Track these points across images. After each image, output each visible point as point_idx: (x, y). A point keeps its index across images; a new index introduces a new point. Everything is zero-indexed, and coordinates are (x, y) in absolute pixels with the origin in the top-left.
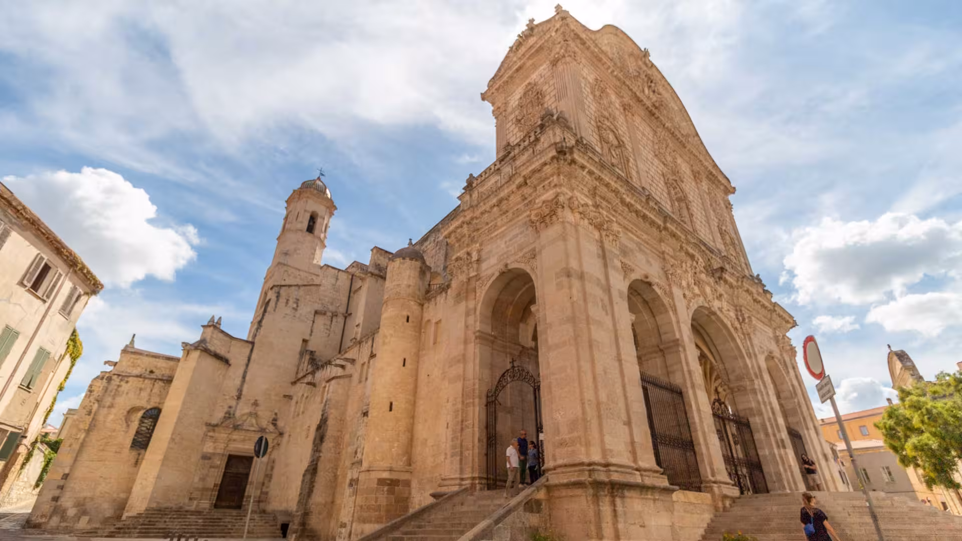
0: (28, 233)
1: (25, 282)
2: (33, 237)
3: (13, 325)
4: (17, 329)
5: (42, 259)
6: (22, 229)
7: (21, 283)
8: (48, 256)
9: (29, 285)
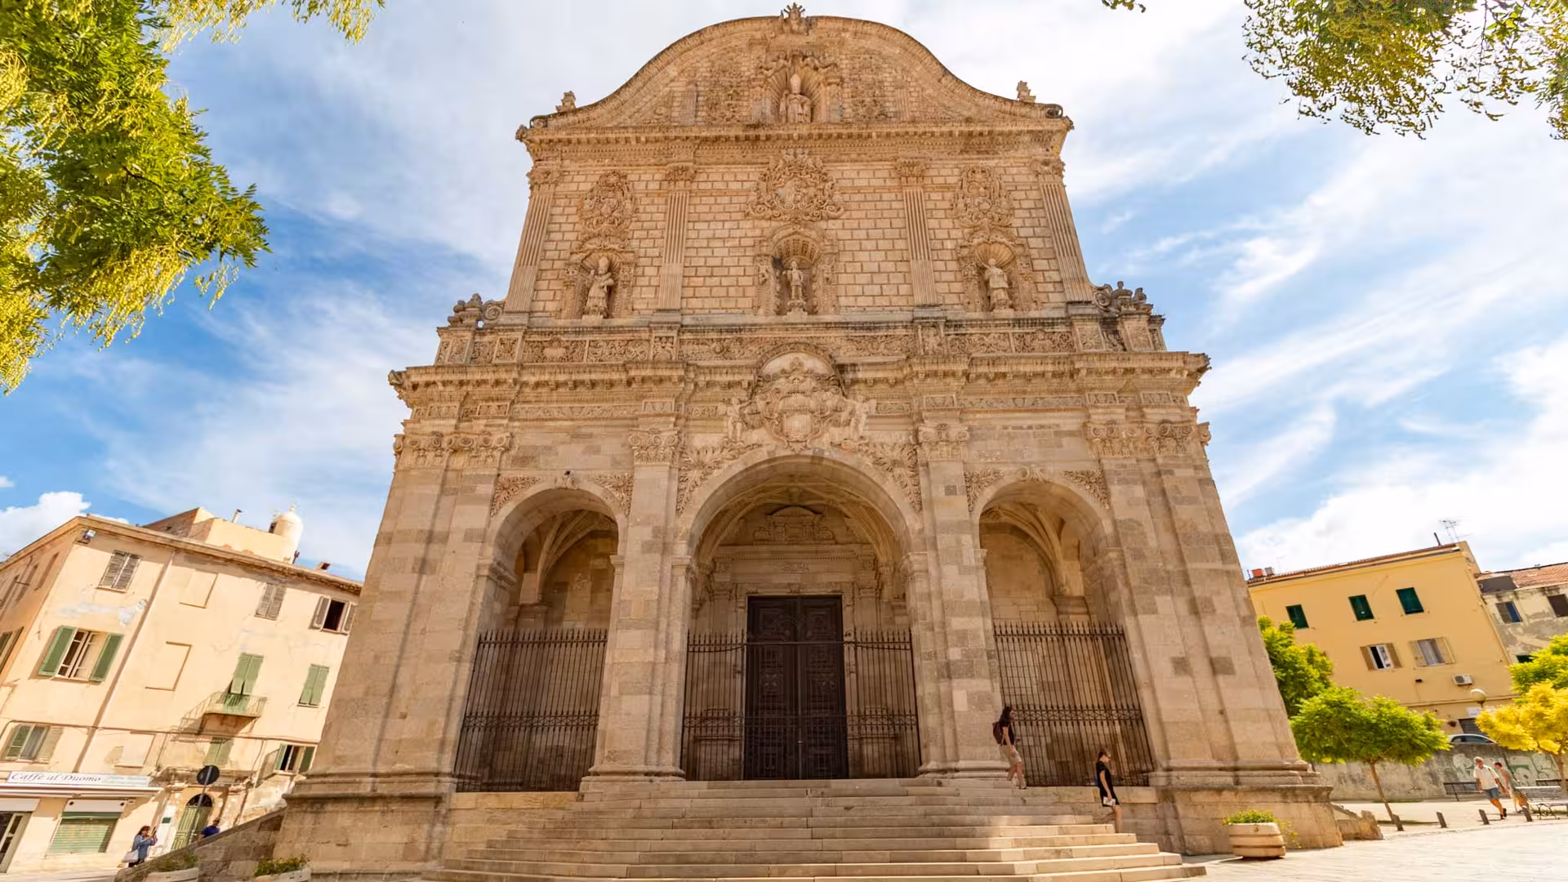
0: (304, 585)
1: (316, 625)
2: (309, 587)
3: (319, 663)
4: (326, 665)
5: (325, 601)
6: (294, 584)
7: (312, 627)
8: (330, 596)
9: (322, 626)
